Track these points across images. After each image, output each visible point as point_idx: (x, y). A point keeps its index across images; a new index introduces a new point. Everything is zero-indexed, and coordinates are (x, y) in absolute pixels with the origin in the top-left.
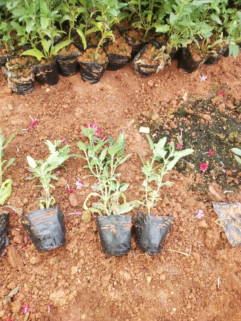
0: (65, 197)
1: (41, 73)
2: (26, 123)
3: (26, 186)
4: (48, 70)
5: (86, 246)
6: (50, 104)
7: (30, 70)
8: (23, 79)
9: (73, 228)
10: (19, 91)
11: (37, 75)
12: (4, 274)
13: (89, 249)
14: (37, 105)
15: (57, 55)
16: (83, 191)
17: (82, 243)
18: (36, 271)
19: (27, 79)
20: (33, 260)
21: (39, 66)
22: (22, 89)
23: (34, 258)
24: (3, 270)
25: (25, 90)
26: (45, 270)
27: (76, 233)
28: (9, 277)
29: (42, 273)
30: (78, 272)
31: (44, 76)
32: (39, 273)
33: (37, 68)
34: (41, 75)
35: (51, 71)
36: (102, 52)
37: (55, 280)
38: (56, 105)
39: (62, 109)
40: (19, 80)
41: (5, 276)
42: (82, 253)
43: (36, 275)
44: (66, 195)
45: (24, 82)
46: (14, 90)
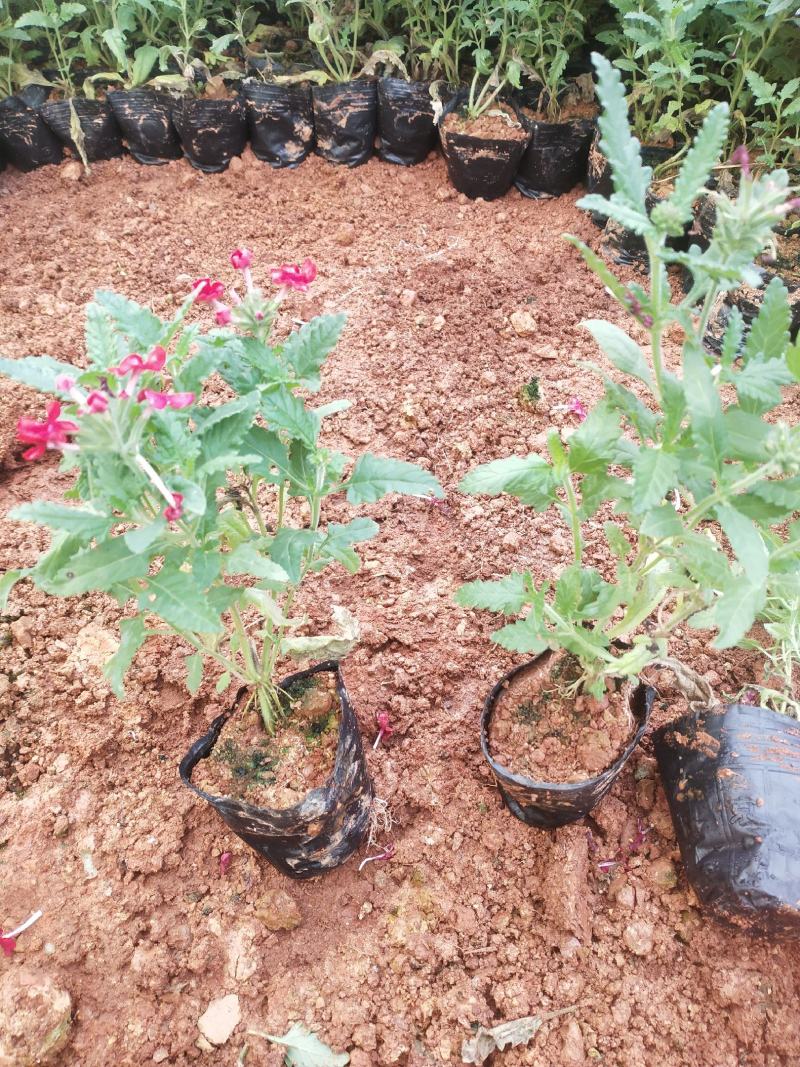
12: (494, 931)
20: (640, 934)
23: (647, 929)
24: (495, 909)
28: (512, 952)
32: (652, 1010)
41: (496, 938)
43: (635, 1012)
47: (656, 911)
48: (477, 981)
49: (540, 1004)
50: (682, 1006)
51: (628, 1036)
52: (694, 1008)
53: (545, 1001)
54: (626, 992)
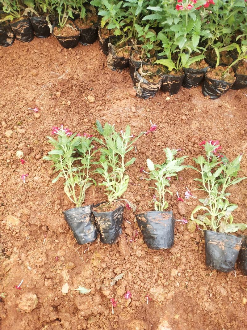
0: (174, 203)
1: (168, 82)
2: (145, 126)
3: (139, 185)
4: (176, 81)
5: (188, 254)
6: (169, 113)
7: (160, 79)
8: (152, 86)
9: (178, 234)
10: (143, 95)
11: (164, 84)
12: (112, 259)
13: (191, 258)
14: (157, 111)
15: (188, 69)
16: (190, 202)
17: (185, 250)
18: (141, 264)
19: (155, 87)
20: (139, 253)
21: (169, 76)
22: (146, 94)
23: (140, 252)
24: (112, 255)
25: (148, 95)
26: (148, 265)
27: (180, 239)
28: (116, 262)
29: (145, 267)
30: (178, 275)
31: (170, 86)
32: (143, 266)
33: (167, 77)
34: (168, 84)
35: (178, 82)
36: (232, 72)
37: (156, 277)
38: (175, 115)
39: (180, 119)
40: (148, 86)
41: (113, 261)
42: (184, 260)
43: (140, 267)
44: (175, 201)
45: (151, 88)
46: (138, 94)
47: (141, 248)
48: (111, 270)
49: (123, 270)
50: (148, 264)
51: (139, 272)
52: (150, 264)
53: (124, 270)
54: (138, 265)
